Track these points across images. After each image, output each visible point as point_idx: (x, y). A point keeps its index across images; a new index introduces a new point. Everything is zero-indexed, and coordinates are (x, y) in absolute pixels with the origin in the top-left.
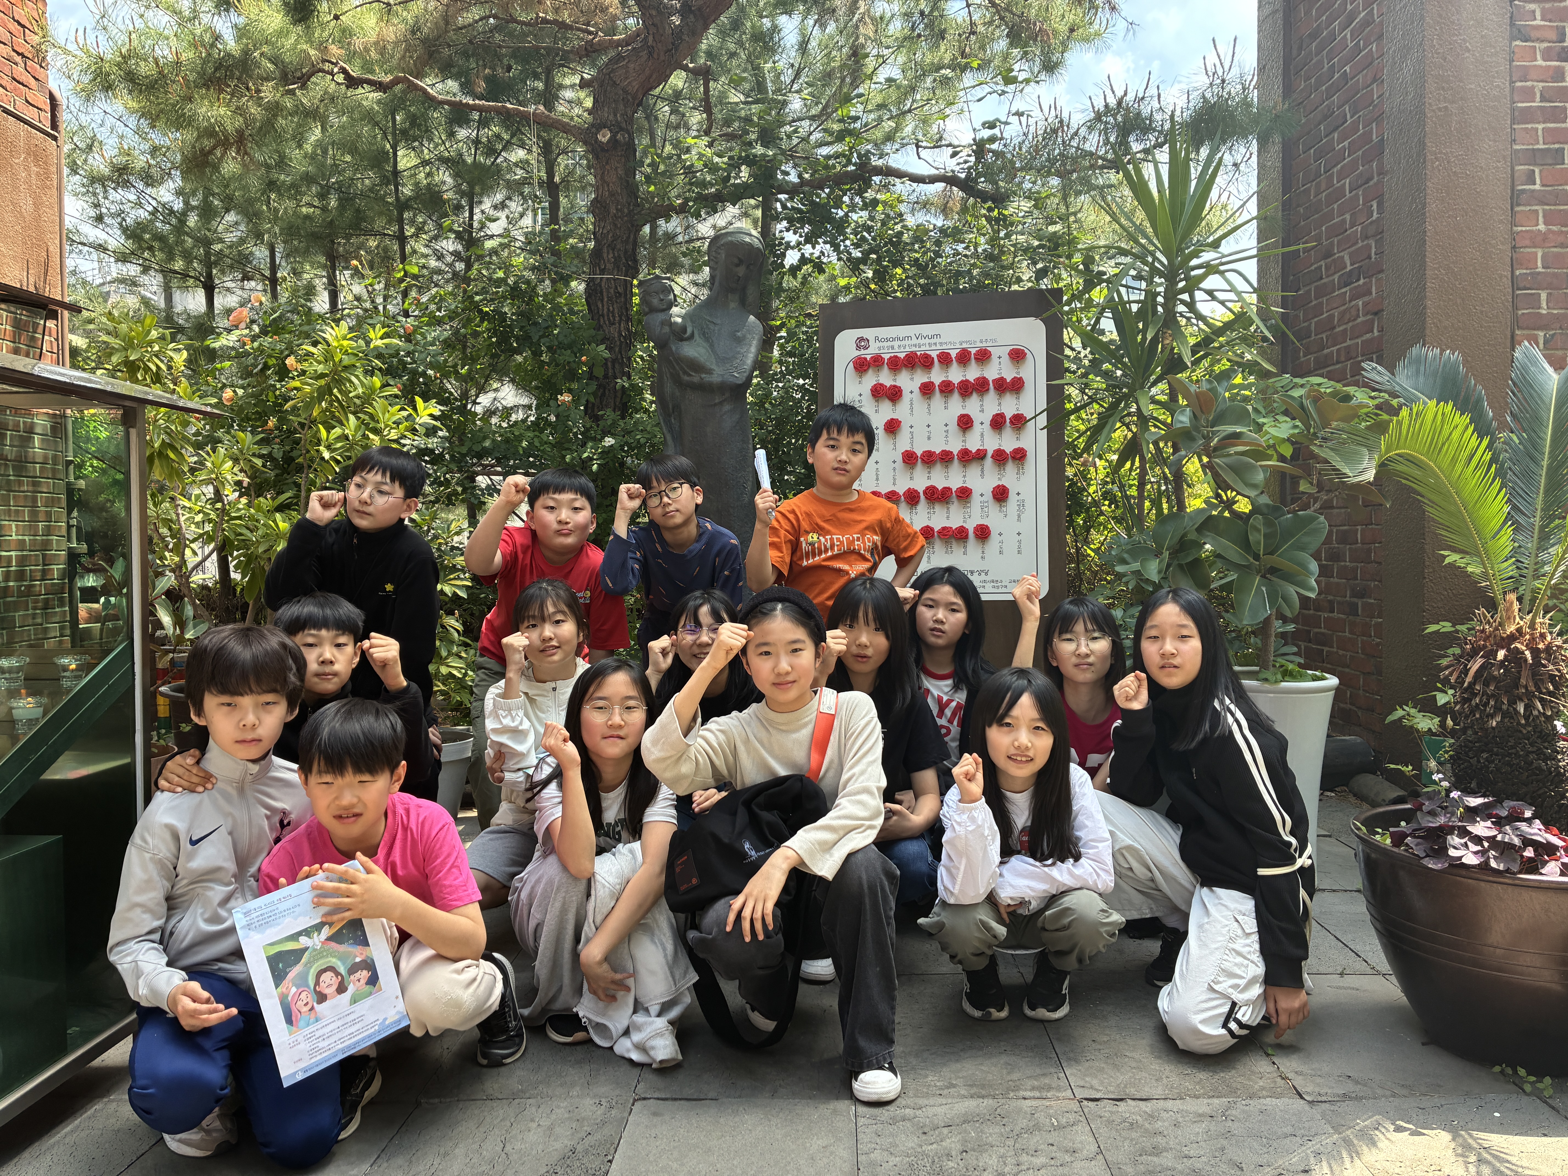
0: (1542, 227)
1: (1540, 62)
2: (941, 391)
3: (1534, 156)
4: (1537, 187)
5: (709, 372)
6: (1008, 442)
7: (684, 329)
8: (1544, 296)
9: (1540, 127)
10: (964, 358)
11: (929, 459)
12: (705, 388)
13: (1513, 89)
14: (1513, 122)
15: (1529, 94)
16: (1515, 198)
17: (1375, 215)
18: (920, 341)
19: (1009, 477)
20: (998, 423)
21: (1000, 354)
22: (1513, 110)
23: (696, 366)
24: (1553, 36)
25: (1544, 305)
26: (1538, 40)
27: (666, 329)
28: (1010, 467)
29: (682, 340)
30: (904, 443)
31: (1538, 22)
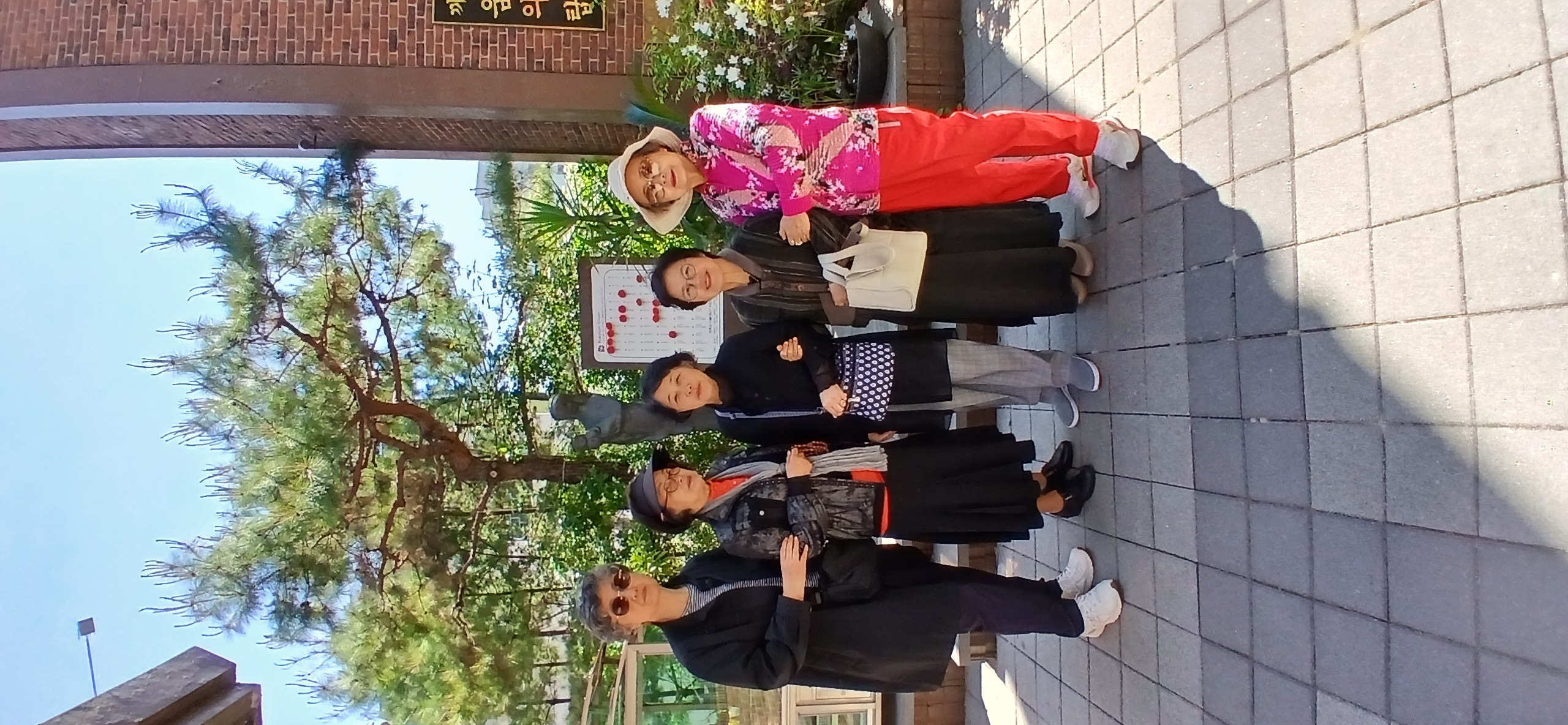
4: (543, 60)
13: (499, 70)
14: (514, 70)
15: (502, 63)
16: (549, 70)
25: (595, 60)
26: (478, 56)
31: (470, 56)
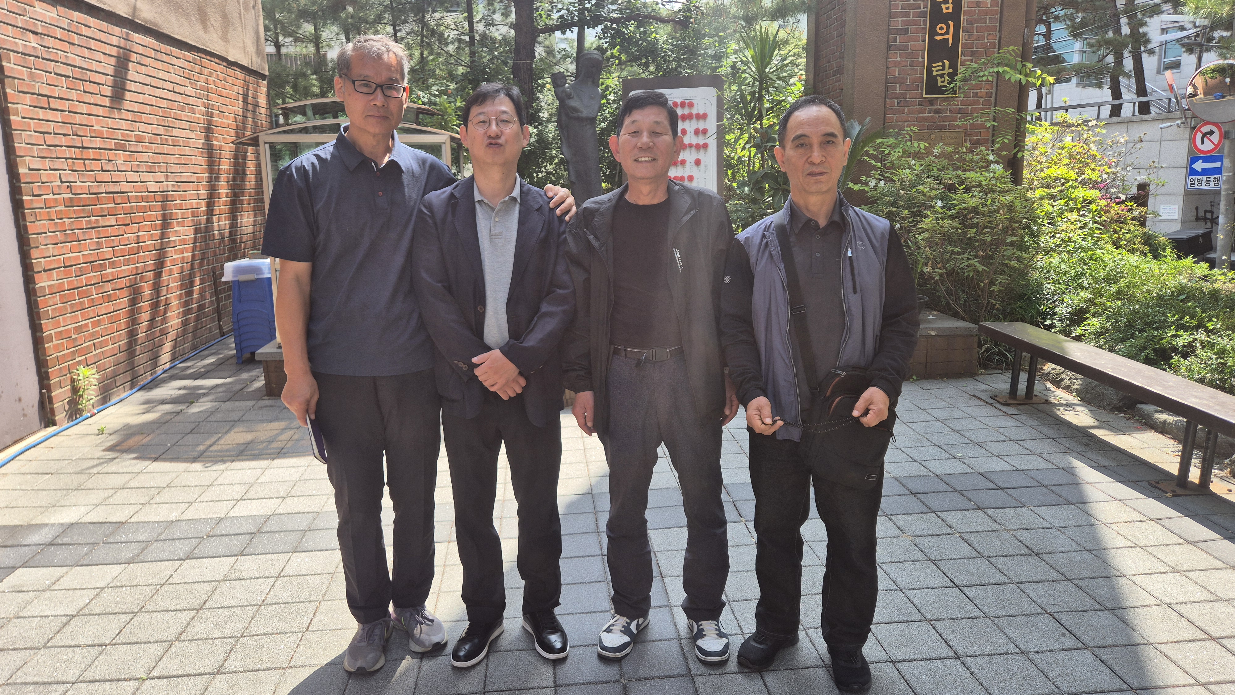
0: (898, 59)
3: (897, 31)
4: (898, 43)
5: (581, 112)
6: (701, 140)
7: (571, 94)
8: (898, 85)
9: (900, 19)
10: (683, 104)
12: (580, 119)
13: (890, 4)
14: (889, 18)
15: (896, 6)
16: (889, 48)
17: (843, 50)
19: (701, 155)
20: (697, 132)
21: (698, 103)
22: (890, 13)
23: (576, 110)
25: (898, 89)
27: (564, 95)
28: (702, 151)
29: (570, 98)
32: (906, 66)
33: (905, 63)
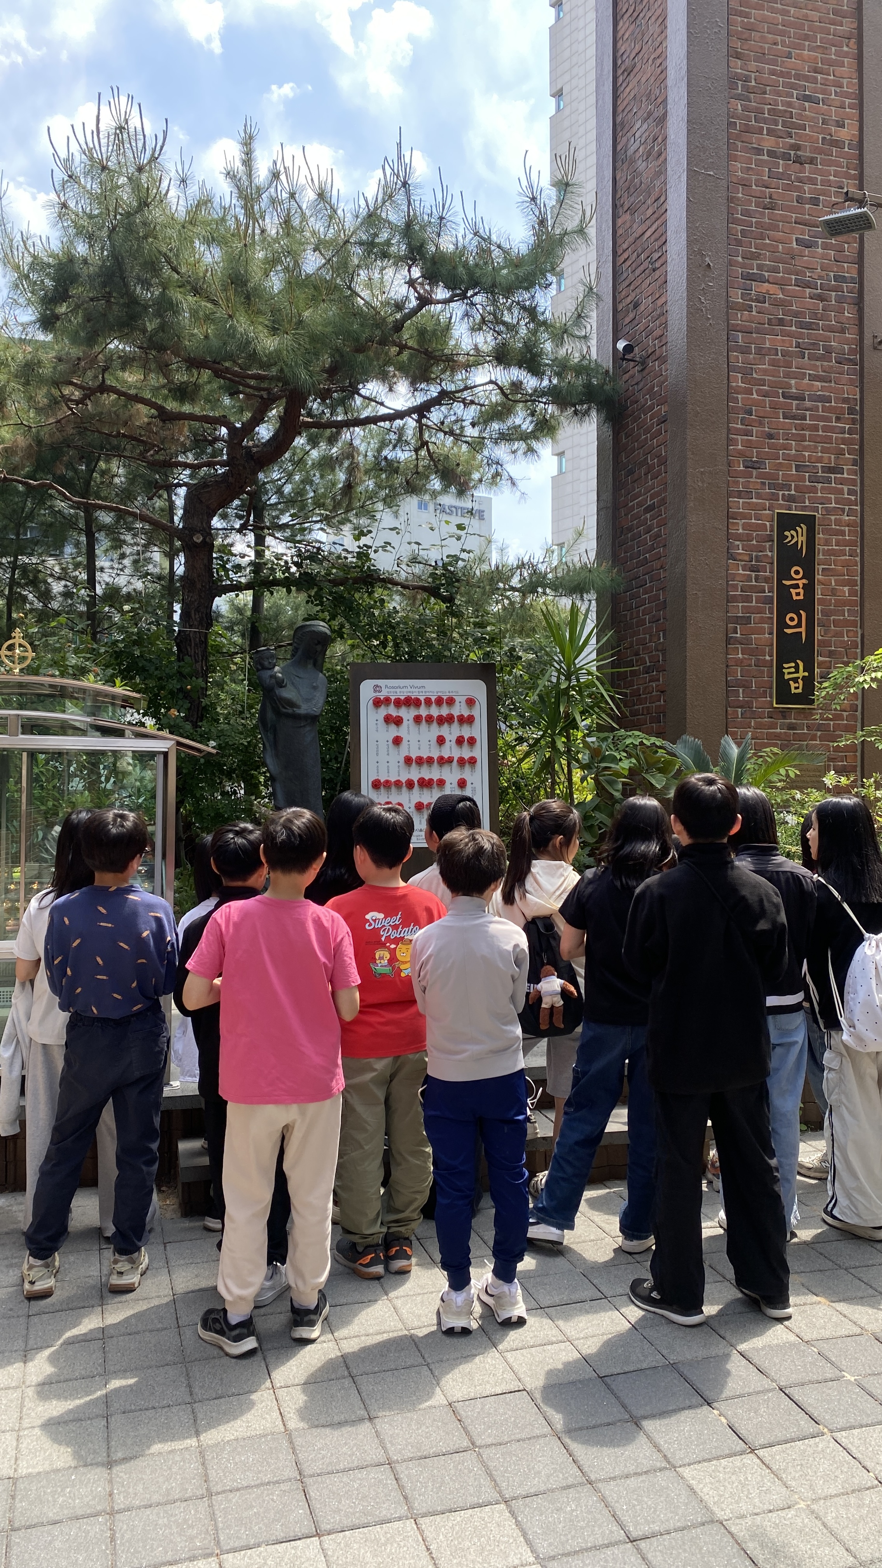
0: (740, 656)
1: (741, 572)
2: (427, 721)
3: (737, 620)
4: (738, 635)
5: (299, 707)
6: (466, 753)
7: (283, 681)
9: (740, 605)
10: (439, 702)
11: (420, 761)
12: (296, 717)
13: (727, 584)
14: (728, 602)
15: (735, 588)
16: (728, 641)
17: (662, 640)
18: (412, 690)
19: (467, 774)
20: (460, 741)
21: (460, 700)
22: (728, 596)
23: (291, 704)
24: (747, 558)
25: (741, 695)
28: (467, 768)
29: (281, 687)
30: (404, 750)
31: (741, 551)
32: (750, 666)
33: (749, 662)
